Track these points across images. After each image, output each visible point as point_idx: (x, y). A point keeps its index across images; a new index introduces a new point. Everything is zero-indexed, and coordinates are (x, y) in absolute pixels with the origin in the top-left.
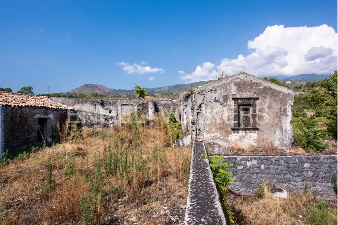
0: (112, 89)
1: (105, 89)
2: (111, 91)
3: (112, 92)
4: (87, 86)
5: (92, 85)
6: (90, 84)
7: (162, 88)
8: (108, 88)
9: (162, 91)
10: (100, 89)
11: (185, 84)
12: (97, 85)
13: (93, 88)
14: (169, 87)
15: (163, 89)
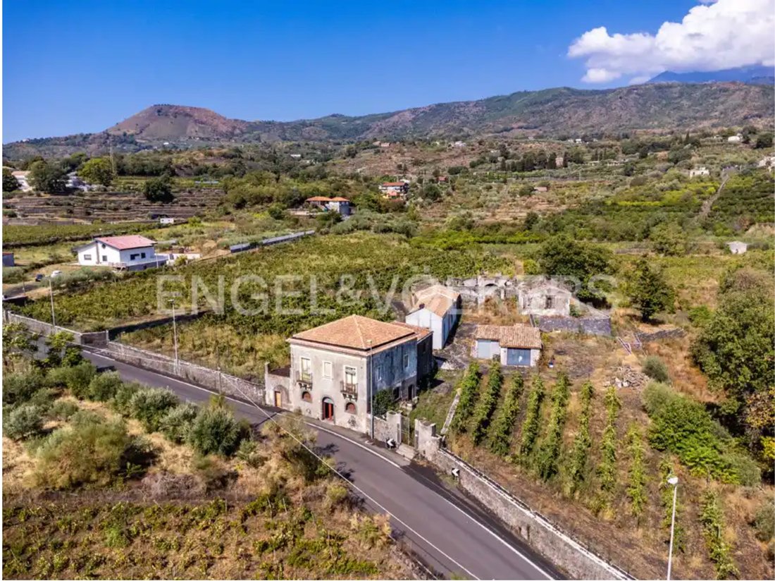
0: (236, 120)
1: (216, 122)
2: (234, 128)
3: (237, 131)
4: (159, 111)
5: (177, 107)
6: (171, 107)
7: (392, 115)
8: (225, 119)
9: (394, 126)
10: (202, 123)
11: (467, 103)
12: (191, 108)
13: (179, 117)
14: (414, 111)
15: (396, 118)
